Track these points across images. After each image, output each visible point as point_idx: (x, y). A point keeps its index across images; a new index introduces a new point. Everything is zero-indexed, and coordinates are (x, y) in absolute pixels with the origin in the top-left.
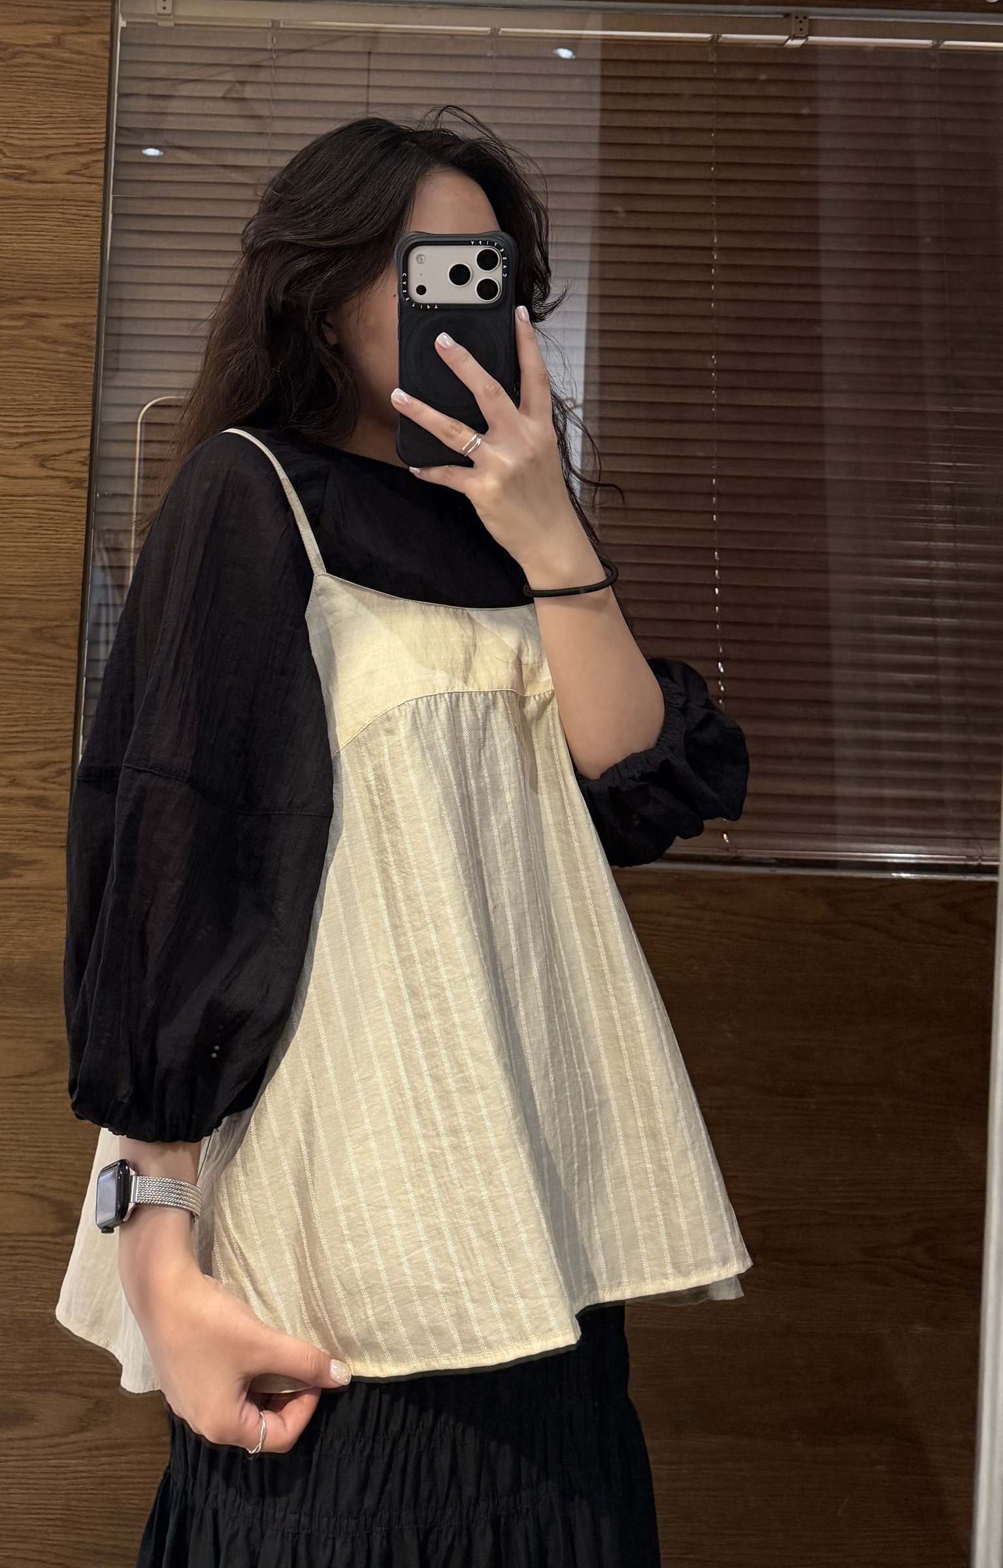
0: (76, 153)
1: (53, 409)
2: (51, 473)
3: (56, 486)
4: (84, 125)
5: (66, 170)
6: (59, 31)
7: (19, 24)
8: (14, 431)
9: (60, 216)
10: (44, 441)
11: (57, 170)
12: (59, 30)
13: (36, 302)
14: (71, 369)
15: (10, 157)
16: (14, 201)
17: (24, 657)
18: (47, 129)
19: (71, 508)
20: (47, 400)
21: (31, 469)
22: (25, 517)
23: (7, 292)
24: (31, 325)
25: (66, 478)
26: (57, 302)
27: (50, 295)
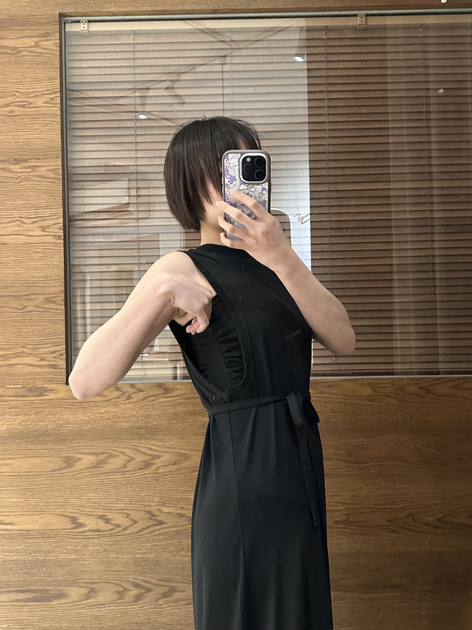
2: (47, 233)
3: (50, 239)
4: (50, 81)
6: (37, 40)
7: (19, 38)
8: (30, 216)
9: (43, 122)
10: (43, 220)
13: (36, 161)
14: (52, 189)
16: (23, 117)
17: (42, 309)
18: (35, 84)
19: (57, 248)
20: (43, 203)
21: (38, 232)
22: (38, 252)
23: (22, 157)
24: (34, 171)
25: (54, 235)
26: (44, 160)
27: (41, 157)
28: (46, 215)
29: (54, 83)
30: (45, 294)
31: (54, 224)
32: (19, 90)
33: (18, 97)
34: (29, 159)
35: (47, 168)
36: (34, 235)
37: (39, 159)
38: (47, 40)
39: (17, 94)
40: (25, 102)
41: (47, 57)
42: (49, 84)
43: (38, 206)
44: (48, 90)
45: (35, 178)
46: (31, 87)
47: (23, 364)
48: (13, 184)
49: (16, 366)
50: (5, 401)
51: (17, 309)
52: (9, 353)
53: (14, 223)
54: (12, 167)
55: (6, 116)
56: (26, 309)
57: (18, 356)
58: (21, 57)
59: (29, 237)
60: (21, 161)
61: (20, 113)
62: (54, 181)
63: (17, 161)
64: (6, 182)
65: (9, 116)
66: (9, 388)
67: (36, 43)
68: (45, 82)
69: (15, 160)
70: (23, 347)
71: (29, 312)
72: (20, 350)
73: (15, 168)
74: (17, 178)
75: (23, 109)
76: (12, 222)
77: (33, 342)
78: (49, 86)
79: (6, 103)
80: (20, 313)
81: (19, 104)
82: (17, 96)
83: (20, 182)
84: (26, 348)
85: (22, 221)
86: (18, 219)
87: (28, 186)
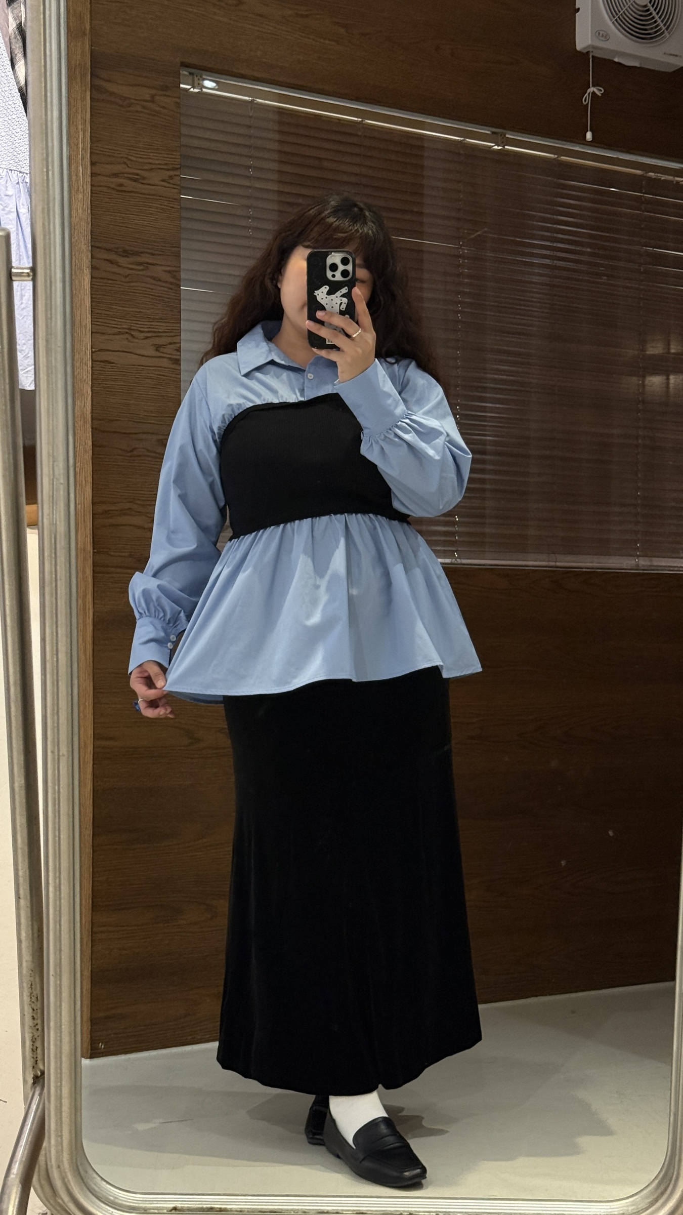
0: (166, 170)
1: (161, 319)
2: (162, 355)
3: (165, 363)
4: (169, 153)
5: (160, 179)
7: (130, 85)
8: (142, 329)
9: (158, 206)
10: (157, 336)
11: (156, 178)
12: (154, 92)
13: (149, 256)
14: (168, 297)
15: (130, 168)
16: (134, 195)
17: (154, 454)
18: (149, 153)
19: (173, 375)
20: (158, 314)
21: (151, 352)
22: (150, 378)
23: (133, 248)
24: (147, 268)
25: (170, 359)
26: (160, 257)
27: (156, 252)
28: (160, 330)
29: (173, 157)
30: (157, 434)
31: (170, 344)
32: (130, 157)
33: (128, 167)
34: (141, 253)
35: (164, 268)
36: (147, 355)
37: (153, 254)
38: (168, 96)
39: (128, 162)
40: (138, 174)
41: (165, 119)
42: (166, 156)
43: (152, 317)
44: (166, 164)
45: (148, 279)
46: (146, 157)
47: (131, 525)
48: (121, 283)
49: (121, 527)
50: (108, 573)
51: (124, 450)
52: (114, 508)
53: (122, 336)
54: (122, 261)
55: (113, 189)
56: (135, 453)
57: (125, 514)
58: (133, 112)
59: (140, 357)
60: (133, 254)
61: (131, 189)
62: (171, 286)
63: (126, 253)
64: (112, 280)
65: (118, 191)
66: (112, 556)
67: (153, 96)
68: (163, 152)
69: (125, 251)
70: (131, 502)
71: (139, 456)
72: (128, 505)
74: (126, 277)
75: (134, 183)
76: (119, 333)
77: (143, 497)
78: (168, 159)
79: (116, 172)
80: (128, 456)
81: (130, 176)
82: (127, 165)
83: (129, 282)
84: (135, 503)
85: (132, 335)
86: (127, 331)
87: (140, 288)
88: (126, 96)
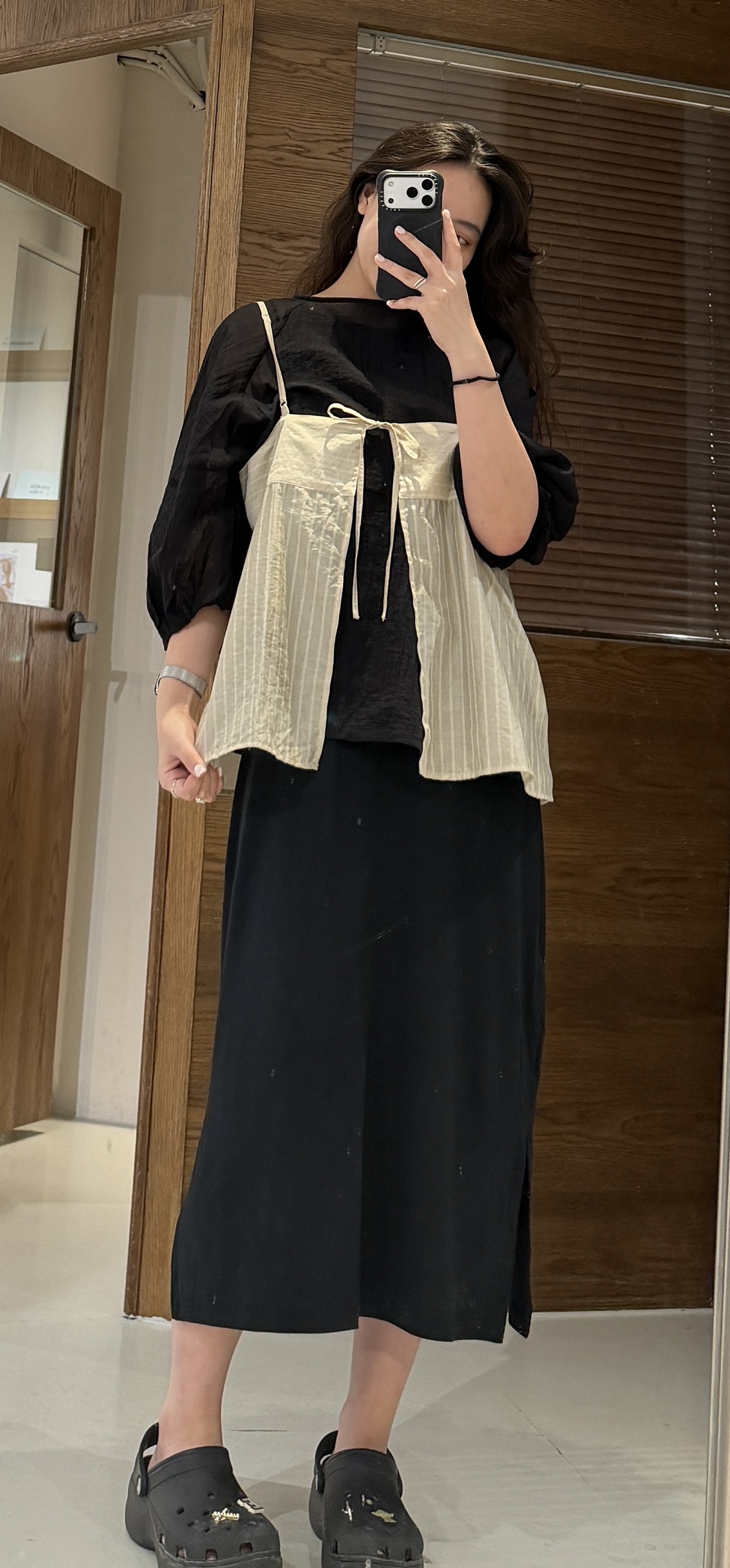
0: (336, 141)
4: (339, 122)
5: (328, 152)
6: (322, 57)
9: (325, 182)
11: (322, 150)
12: (325, 56)
16: (295, 169)
18: (317, 122)
23: (291, 231)
29: (344, 126)
32: (293, 128)
33: (290, 138)
34: (301, 236)
39: (291, 133)
40: (301, 147)
41: (337, 85)
44: (335, 135)
46: (312, 127)
48: (274, 271)
55: (270, 163)
58: (298, 78)
60: (288, 238)
61: (292, 163)
63: (282, 237)
64: (262, 267)
65: (276, 165)
67: (323, 60)
68: (332, 121)
69: (280, 234)
73: (277, 245)
74: (280, 263)
75: (298, 157)
78: (338, 129)
79: (274, 144)
81: (292, 148)
82: (289, 136)
88: (293, 60)
